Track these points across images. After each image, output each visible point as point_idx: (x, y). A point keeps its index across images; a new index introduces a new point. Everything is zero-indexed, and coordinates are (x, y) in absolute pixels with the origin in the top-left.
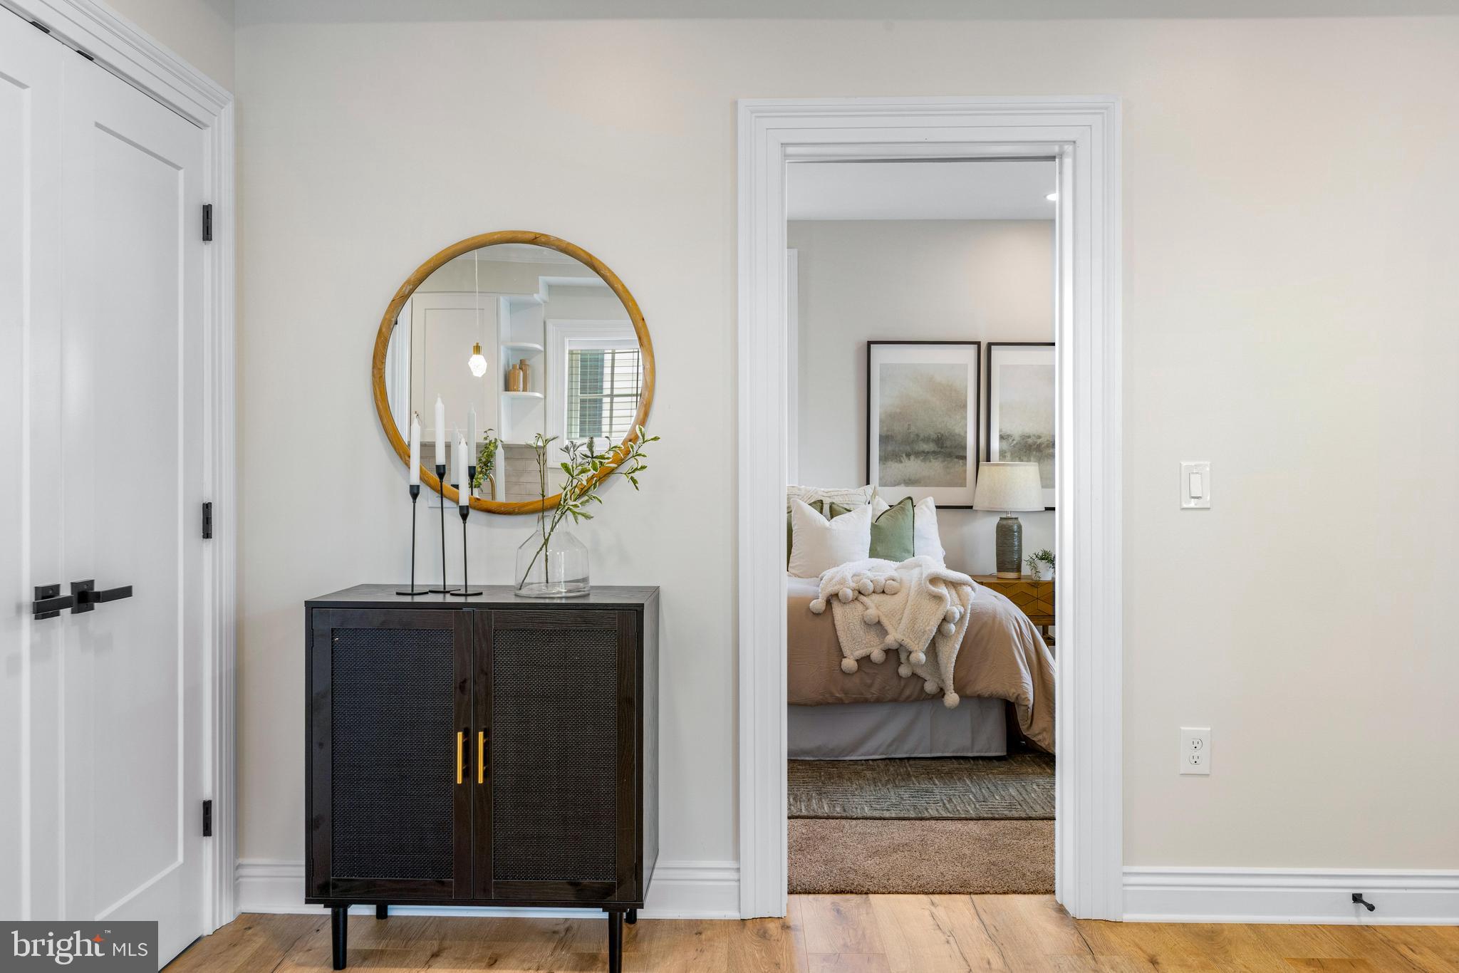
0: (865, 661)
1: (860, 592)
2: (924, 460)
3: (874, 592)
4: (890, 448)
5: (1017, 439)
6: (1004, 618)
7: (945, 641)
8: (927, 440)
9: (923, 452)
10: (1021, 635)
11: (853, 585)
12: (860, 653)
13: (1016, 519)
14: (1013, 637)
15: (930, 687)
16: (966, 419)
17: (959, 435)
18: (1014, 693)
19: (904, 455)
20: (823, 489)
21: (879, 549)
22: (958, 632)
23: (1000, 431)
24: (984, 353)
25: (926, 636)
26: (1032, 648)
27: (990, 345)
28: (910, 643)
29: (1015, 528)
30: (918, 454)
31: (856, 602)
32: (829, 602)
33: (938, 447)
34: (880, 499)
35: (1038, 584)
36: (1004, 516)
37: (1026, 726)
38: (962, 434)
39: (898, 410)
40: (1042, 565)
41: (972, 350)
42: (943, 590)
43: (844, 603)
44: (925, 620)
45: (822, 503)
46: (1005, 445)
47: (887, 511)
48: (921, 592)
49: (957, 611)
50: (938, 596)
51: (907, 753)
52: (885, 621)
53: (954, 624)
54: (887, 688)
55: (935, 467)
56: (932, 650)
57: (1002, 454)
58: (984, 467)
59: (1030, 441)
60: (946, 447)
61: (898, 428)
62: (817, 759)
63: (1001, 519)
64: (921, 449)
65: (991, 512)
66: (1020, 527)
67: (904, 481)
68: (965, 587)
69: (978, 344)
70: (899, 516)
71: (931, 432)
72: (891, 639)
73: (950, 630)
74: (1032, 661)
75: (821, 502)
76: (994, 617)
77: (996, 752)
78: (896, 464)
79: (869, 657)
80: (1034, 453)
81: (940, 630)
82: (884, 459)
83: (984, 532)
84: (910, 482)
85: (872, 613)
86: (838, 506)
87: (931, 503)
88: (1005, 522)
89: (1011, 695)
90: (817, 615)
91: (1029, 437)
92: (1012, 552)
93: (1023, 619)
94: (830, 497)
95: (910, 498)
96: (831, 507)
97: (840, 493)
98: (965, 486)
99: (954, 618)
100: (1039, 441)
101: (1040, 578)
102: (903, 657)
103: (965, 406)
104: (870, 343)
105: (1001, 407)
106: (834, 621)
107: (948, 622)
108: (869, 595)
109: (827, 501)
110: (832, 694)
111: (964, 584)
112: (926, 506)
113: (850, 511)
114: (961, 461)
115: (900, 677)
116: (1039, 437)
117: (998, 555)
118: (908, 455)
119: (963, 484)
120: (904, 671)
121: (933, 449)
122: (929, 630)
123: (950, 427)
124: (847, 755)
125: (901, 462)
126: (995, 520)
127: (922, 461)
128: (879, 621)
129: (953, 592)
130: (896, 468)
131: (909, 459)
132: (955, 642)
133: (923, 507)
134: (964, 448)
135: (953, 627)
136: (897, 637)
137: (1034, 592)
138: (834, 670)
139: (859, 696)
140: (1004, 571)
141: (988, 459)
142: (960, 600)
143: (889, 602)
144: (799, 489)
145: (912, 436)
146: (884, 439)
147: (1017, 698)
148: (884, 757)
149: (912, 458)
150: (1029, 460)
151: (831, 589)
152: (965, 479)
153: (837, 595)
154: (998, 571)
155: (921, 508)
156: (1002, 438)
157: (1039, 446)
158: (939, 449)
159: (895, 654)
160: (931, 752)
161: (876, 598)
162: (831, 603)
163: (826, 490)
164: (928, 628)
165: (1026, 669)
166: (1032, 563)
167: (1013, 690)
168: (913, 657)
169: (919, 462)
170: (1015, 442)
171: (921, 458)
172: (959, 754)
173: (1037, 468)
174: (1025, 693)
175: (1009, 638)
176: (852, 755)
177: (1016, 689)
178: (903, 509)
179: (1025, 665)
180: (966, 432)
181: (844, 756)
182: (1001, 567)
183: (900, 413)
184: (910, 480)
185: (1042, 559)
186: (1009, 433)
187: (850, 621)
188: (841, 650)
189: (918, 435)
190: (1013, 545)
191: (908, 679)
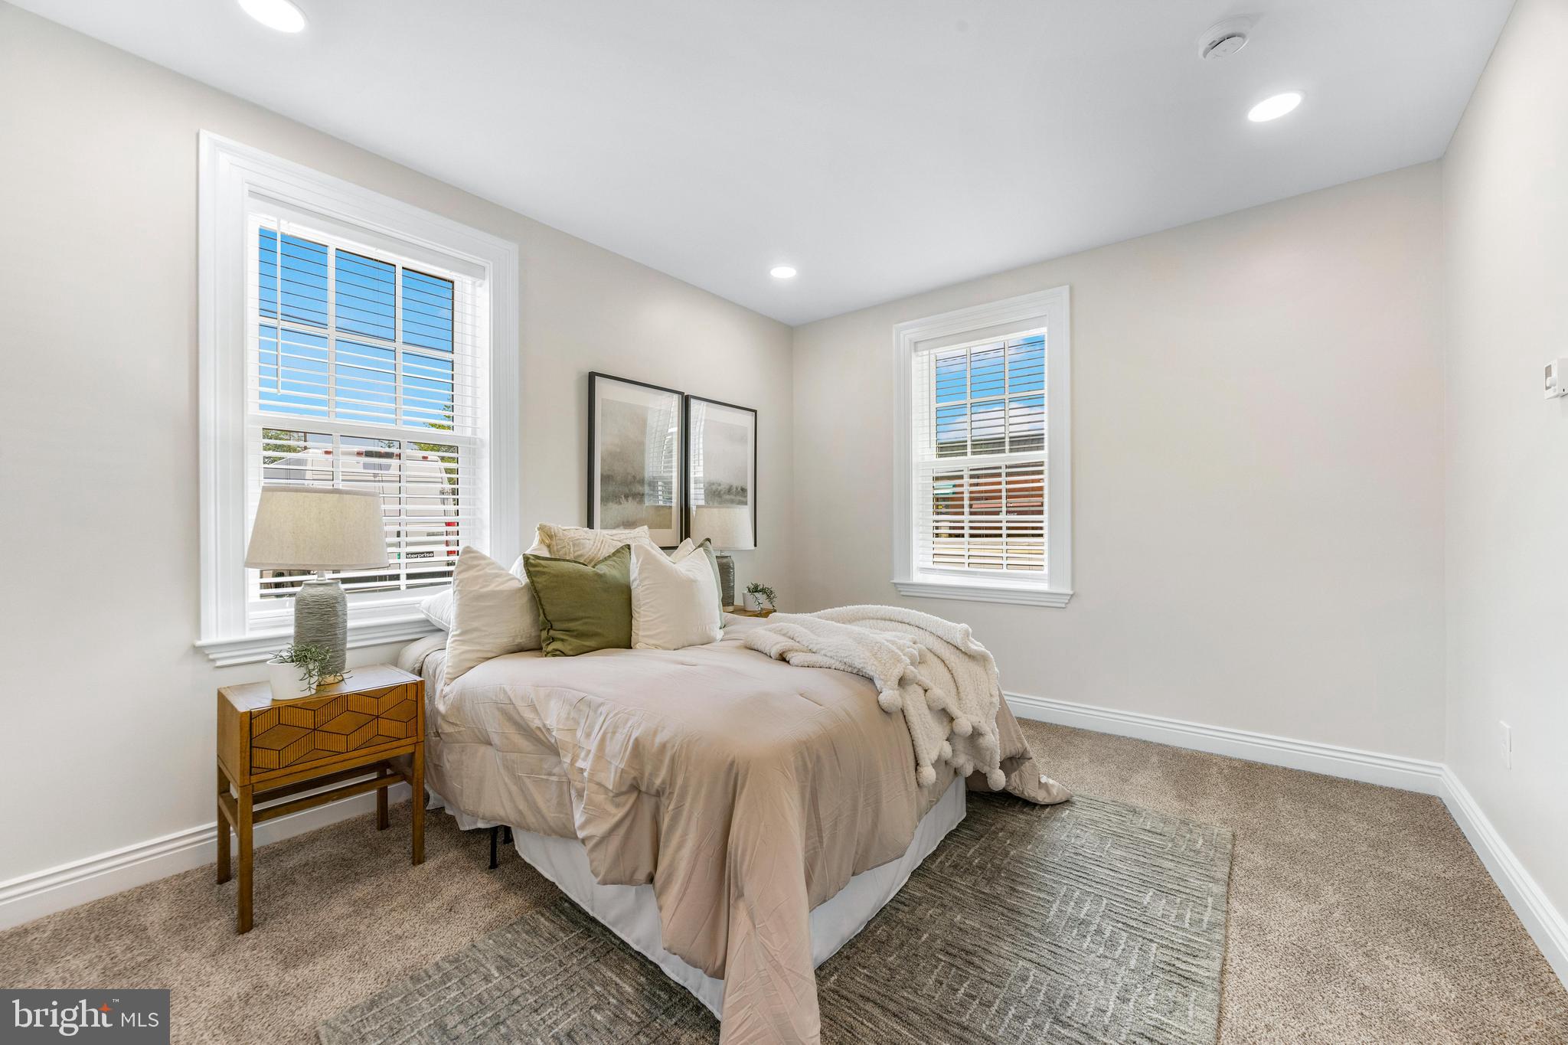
2: (639, 502)
4: (611, 489)
5: (706, 485)
8: (642, 482)
9: (639, 494)
12: (934, 756)
17: (667, 479)
19: (623, 496)
24: (686, 401)
27: (688, 397)
30: (634, 496)
33: (651, 490)
39: (618, 450)
41: (675, 402)
46: (698, 491)
55: (648, 509)
59: (714, 488)
60: (658, 490)
61: (618, 468)
64: (637, 491)
67: (624, 523)
69: (681, 394)
71: (645, 475)
75: (629, 545)
78: (616, 505)
82: (604, 500)
84: (629, 524)
88: (722, 560)
91: (713, 484)
100: (720, 488)
116: (720, 485)
118: (627, 497)
119: (671, 528)
121: (647, 492)
123: (661, 471)
125: (621, 503)
130: (615, 509)
131: (627, 500)
134: (671, 492)
145: (630, 477)
146: (606, 479)
149: (630, 499)
152: (671, 521)
156: (696, 482)
157: (720, 492)
169: (635, 503)
171: (637, 500)
180: (672, 477)
183: (620, 453)
184: (628, 522)
185: (758, 591)
189: (634, 477)
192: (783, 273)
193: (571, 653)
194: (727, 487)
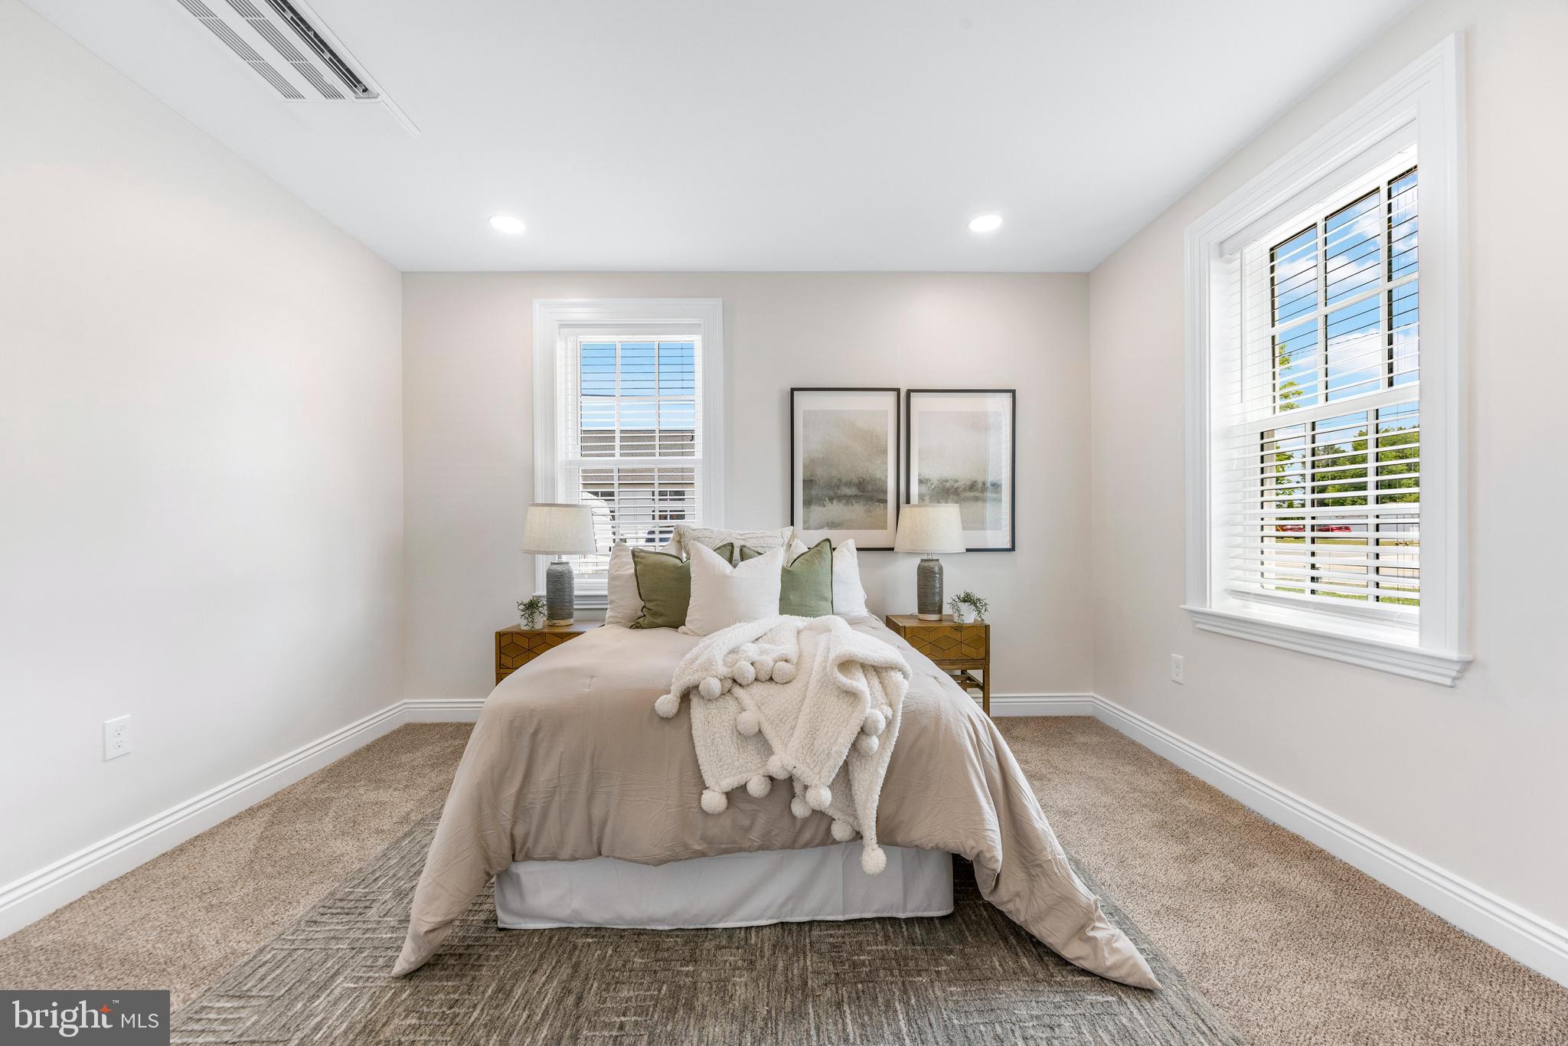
0: (736, 795)
1: (734, 681)
2: (847, 504)
3: (756, 679)
4: (813, 492)
5: (935, 483)
6: (952, 720)
7: (863, 761)
8: (849, 484)
9: (846, 496)
10: (978, 745)
11: (722, 670)
12: (730, 782)
13: (938, 560)
14: (967, 750)
15: (840, 831)
16: (886, 464)
17: (880, 480)
18: (973, 848)
19: (827, 499)
20: (737, 532)
21: (791, 597)
22: (882, 746)
23: (920, 475)
24: (904, 399)
25: (831, 763)
26: (994, 763)
27: (909, 392)
28: (805, 772)
29: (937, 569)
30: (840, 498)
31: (728, 698)
32: (686, 697)
33: (860, 491)
34: (799, 541)
35: (962, 627)
36: (925, 557)
37: (989, 890)
38: (883, 478)
39: (821, 456)
40: (965, 607)
41: (891, 397)
42: (860, 682)
43: (709, 699)
44: (830, 734)
45: (733, 547)
46: (924, 489)
47: (805, 553)
48: (826, 683)
49: (879, 716)
50: (854, 694)
51: (808, 915)
52: (768, 732)
53: (877, 736)
54: (774, 833)
55: (857, 510)
56: (844, 778)
57: (921, 497)
58: (904, 508)
59: (948, 485)
60: (868, 491)
61: (821, 473)
62: (674, 928)
63: (922, 560)
64: (843, 493)
65: (910, 553)
66: (941, 569)
67: (828, 524)
68: (892, 673)
69: (898, 390)
70: (816, 561)
71: (853, 477)
72: (777, 765)
73: (871, 749)
74: (995, 784)
75: (732, 545)
76: (938, 719)
77: (939, 909)
78: (820, 508)
79: (743, 788)
80: (952, 496)
81: (855, 747)
82: (807, 503)
83: (904, 574)
84: (833, 525)
85: (749, 719)
86: (749, 549)
87: (852, 544)
88: (926, 564)
89: (968, 851)
90: (666, 720)
91: (947, 481)
92: (934, 594)
93: (979, 717)
94: (744, 540)
95: (828, 540)
96: (741, 550)
97: (755, 535)
98: (886, 529)
99: (877, 729)
100: (956, 485)
101: (963, 621)
102: (798, 789)
103: (885, 452)
104: (793, 390)
105: (920, 453)
106: (691, 730)
107: (868, 735)
108: (748, 685)
109: (737, 545)
110: (686, 846)
111: (892, 668)
112: (847, 549)
113: (760, 554)
114: (882, 505)
115: (794, 817)
116: (957, 481)
117: (919, 597)
118: (831, 499)
119: (884, 527)
120: (799, 809)
121: (854, 493)
122: (836, 753)
123: (871, 472)
124: (720, 921)
125: (824, 506)
126: (916, 562)
127: (844, 505)
128: (760, 731)
129: (875, 682)
130: (817, 511)
131: (832, 503)
132: (879, 763)
133: (844, 549)
134: (885, 492)
135: (874, 742)
136: (785, 763)
137: (957, 636)
138: (690, 808)
139: (730, 846)
140: (926, 613)
141: (908, 501)
142: (886, 694)
143: (778, 698)
144: (712, 532)
145: (834, 480)
146: (808, 483)
147: (978, 855)
148: (775, 921)
149: (835, 502)
150: (946, 502)
151: (688, 680)
152: (886, 522)
153: (696, 687)
154: (919, 613)
155: (842, 551)
156: (921, 482)
157: (956, 489)
158: (861, 493)
159: (784, 787)
160: (844, 913)
161: (759, 690)
162: (690, 700)
163: (741, 532)
164: (835, 749)
165: (989, 803)
166: (953, 605)
167: (971, 843)
168: (811, 795)
169: (842, 505)
170: (933, 486)
171: (844, 502)
172: (885, 915)
173: (958, 509)
174: (991, 848)
175: (961, 752)
176: (727, 921)
177: (976, 842)
178: (820, 552)
179: (986, 797)
180: (887, 477)
181: (712, 923)
182: (923, 609)
183: (823, 458)
184: (833, 523)
185: (965, 601)
186: (927, 477)
187: (715, 730)
188: (702, 777)
189: (840, 480)
190: (935, 586)
191: (806, 821)
192: (986, 224)
193: (646, 626)
194: (969, 483)
